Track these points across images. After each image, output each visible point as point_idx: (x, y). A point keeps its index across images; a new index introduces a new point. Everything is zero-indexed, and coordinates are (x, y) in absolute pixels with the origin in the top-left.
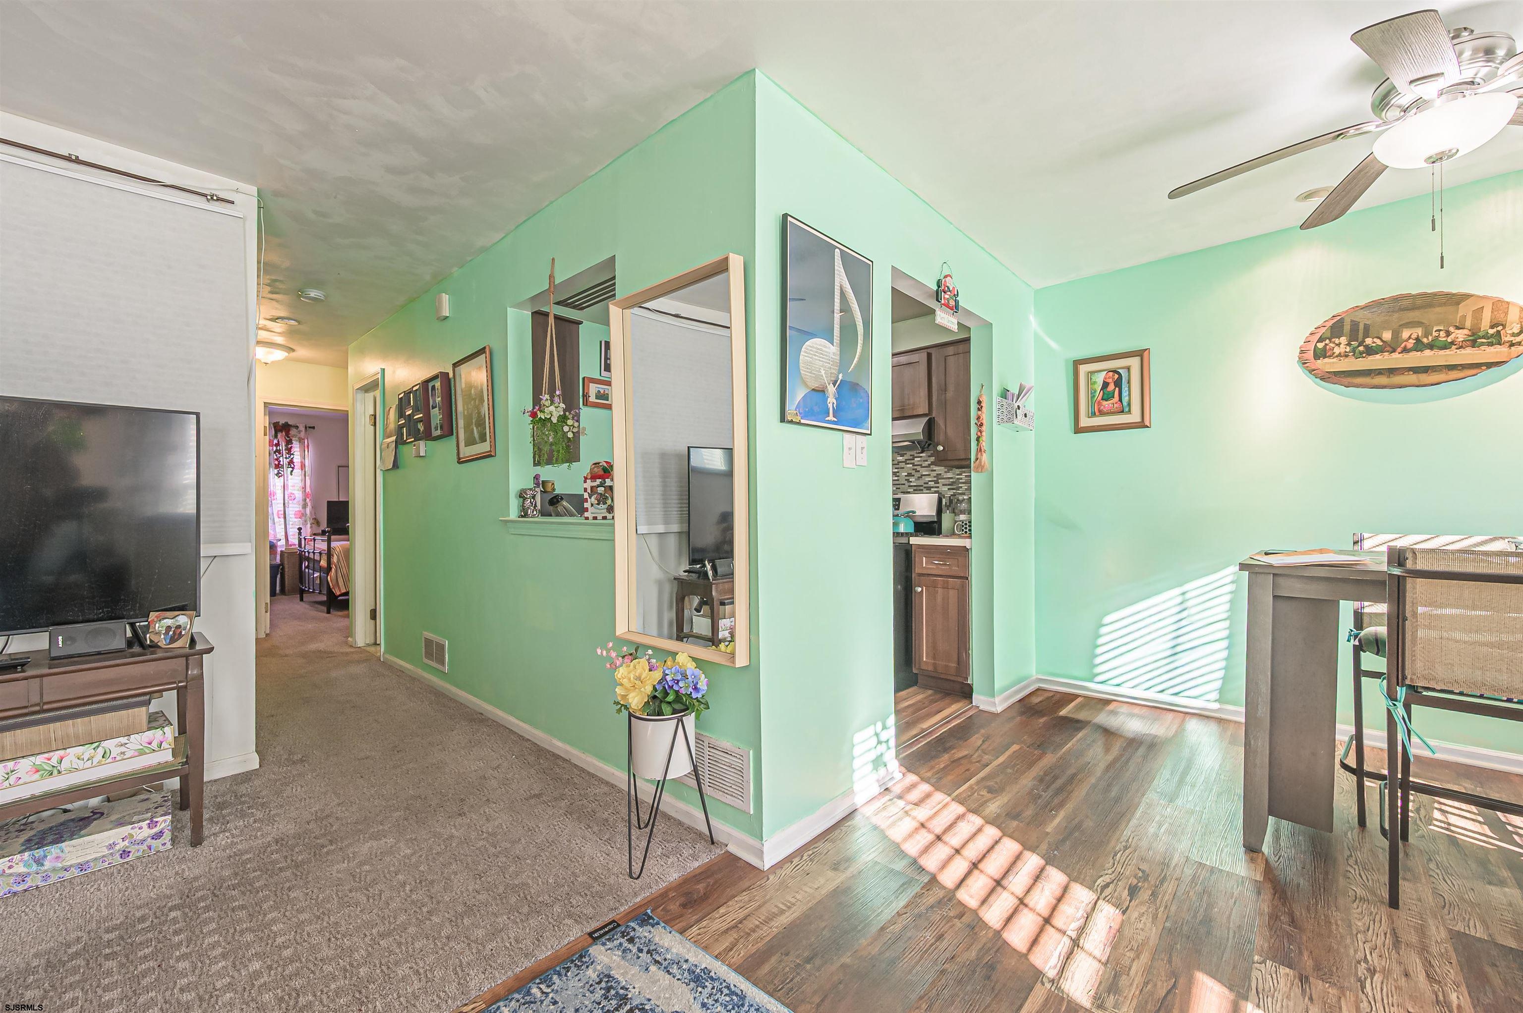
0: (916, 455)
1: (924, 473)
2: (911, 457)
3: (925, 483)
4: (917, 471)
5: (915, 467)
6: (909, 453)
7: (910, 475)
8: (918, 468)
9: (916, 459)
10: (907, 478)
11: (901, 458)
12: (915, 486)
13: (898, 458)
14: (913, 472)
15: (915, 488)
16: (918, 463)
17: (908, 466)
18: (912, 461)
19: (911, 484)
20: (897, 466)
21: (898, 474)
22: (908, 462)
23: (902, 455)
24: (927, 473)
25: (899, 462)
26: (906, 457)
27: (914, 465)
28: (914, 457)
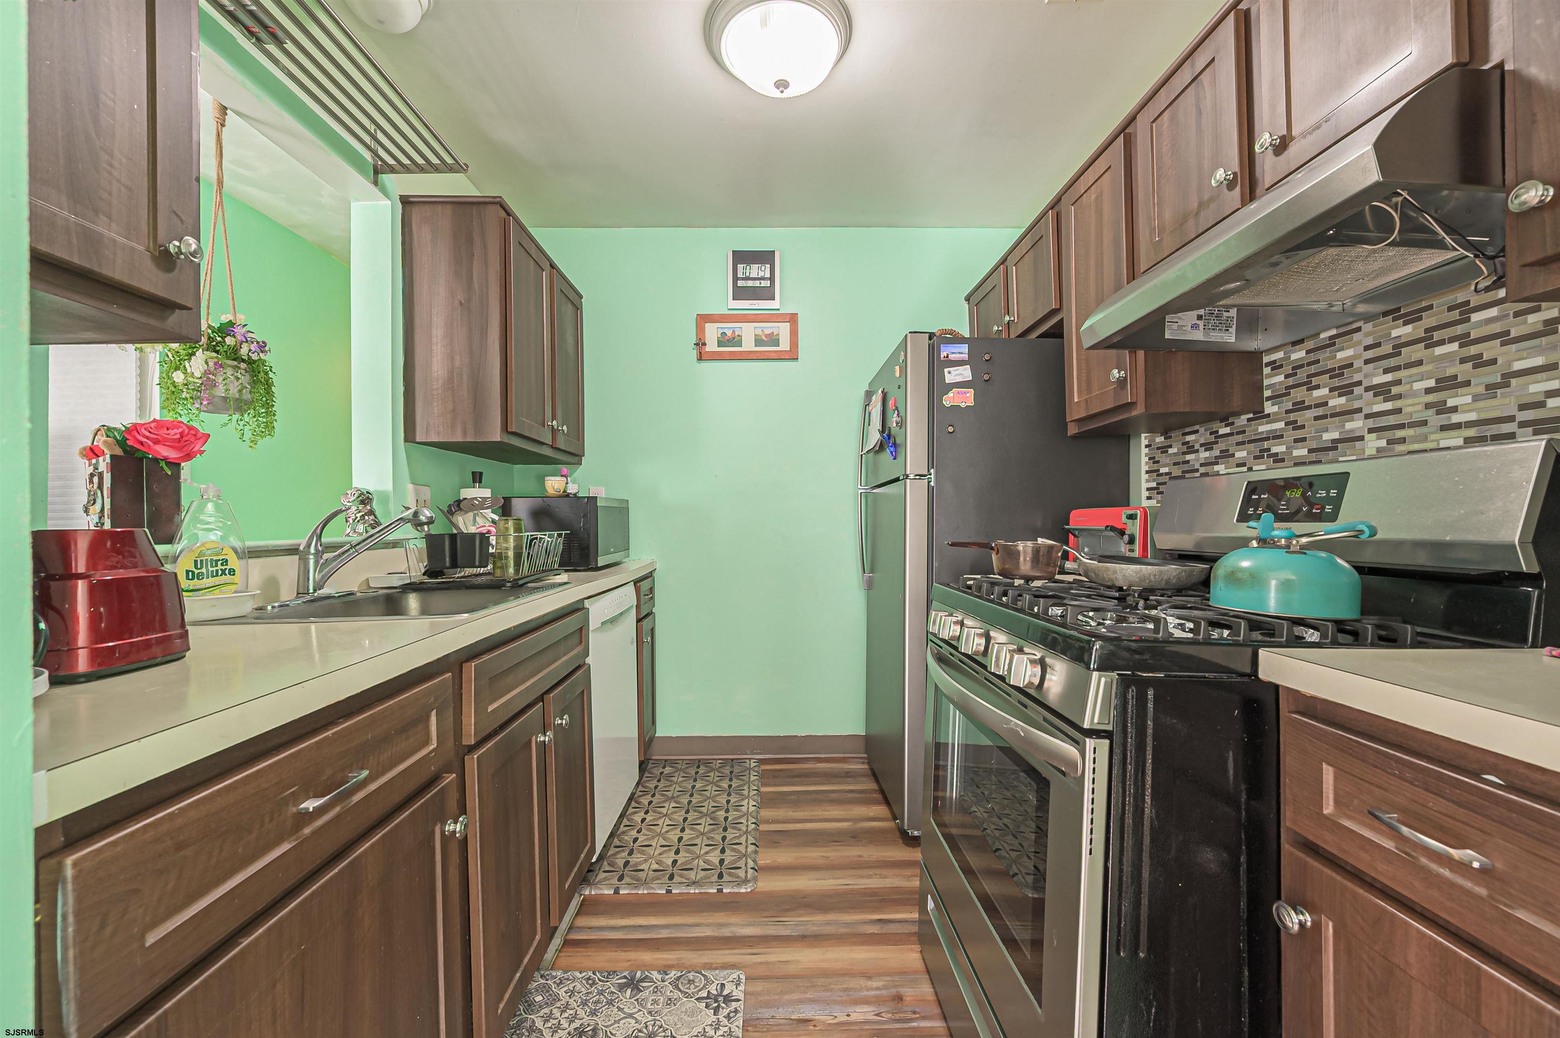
0: (1475, 300)
1: (1518, 366)
2: (1455, 315)
3: (1522, 407)
4: (1478, 362)
5: (1473, 350)
6: (1440, 302)
7: (1448, 383)
8: (1488, 350)
9: (1475, 317)
10: (1431, 398)
11: (1409, 328)
12: (1469, 424)
13: (1395, 333)
14: (1464, 371)
15: (1472, 432)
16: (1497, 328)
17: (1439, 351)
18: (1459, 329)
19: (1456, 418)
20: (1393, 362)
21: (1395, 390)
22: (1437, 336)
23: (1412, 318)
24: (1539, 361)
25: (1398, 348)
26: (1429, 320)
27: (1465, 340)
28: (1466, 310)
